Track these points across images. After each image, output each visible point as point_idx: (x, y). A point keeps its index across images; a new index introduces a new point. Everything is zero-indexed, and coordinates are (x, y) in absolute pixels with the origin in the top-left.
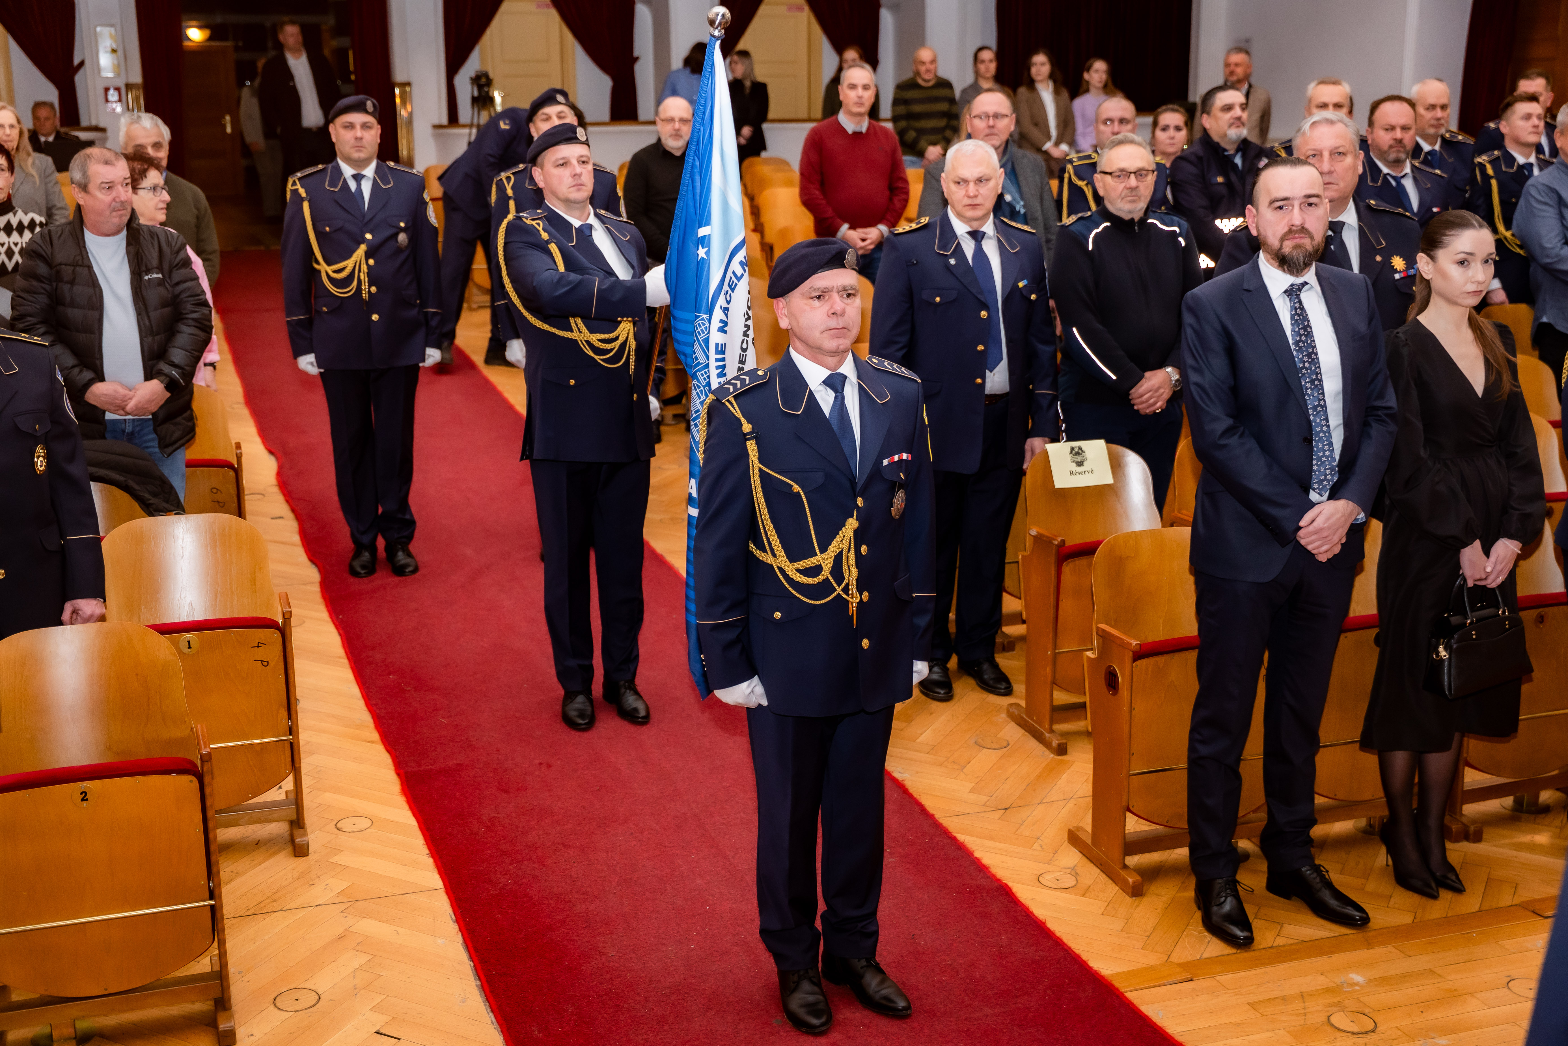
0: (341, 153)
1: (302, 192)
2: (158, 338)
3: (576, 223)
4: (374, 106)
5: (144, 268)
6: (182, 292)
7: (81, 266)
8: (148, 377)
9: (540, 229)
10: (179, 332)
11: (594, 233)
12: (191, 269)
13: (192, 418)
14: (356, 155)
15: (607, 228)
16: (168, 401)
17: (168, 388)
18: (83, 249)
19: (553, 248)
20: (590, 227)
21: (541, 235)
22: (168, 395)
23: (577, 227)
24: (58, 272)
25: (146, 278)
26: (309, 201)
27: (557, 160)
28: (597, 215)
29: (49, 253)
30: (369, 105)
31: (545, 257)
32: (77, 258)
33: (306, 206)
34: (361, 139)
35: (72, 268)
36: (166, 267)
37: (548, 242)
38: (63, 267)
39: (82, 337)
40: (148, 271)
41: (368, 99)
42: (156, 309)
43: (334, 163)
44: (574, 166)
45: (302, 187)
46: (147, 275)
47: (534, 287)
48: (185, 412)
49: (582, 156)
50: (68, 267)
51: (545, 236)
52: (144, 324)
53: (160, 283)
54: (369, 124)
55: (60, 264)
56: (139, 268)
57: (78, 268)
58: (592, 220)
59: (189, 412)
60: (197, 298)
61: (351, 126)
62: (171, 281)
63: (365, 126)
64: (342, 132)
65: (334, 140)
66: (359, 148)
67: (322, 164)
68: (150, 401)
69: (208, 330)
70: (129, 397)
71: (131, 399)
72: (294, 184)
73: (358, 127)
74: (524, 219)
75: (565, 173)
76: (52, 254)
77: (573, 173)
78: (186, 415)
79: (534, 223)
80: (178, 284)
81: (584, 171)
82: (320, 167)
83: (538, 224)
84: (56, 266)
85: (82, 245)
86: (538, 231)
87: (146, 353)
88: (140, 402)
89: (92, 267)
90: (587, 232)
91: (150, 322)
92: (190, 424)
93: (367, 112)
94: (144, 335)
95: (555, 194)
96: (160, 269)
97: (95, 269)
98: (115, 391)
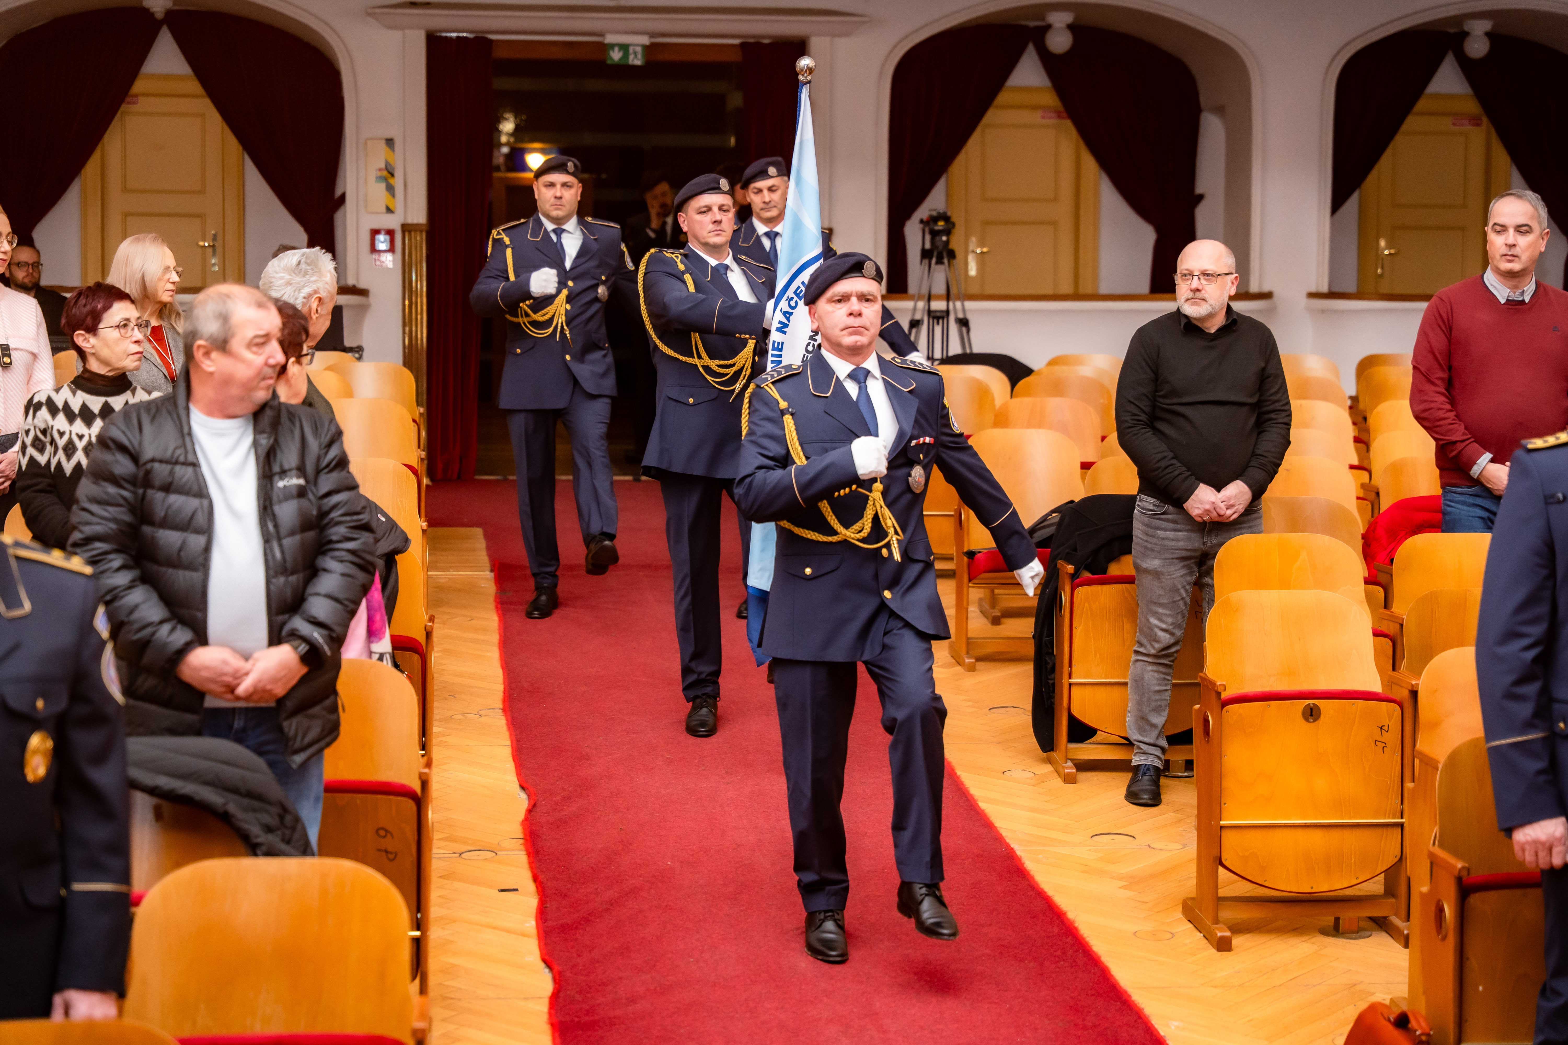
0: (542, 210)
1: (507, 240)
2: (293, 579)
3: (713, 262)
4: (575, 166)
5: (276, 468)
6: (334, 507)
7: (183, 464)
8: (275, 638)
9: (678, 261)
10: (325, 570)
11: (729, 274)
12: (348, 472)
13: (334, 709)
14: (555, 213)
15: (743, 270)
16: (303, 680)
17: (304, 659)
18: (187, 439)
19: (688, 278)
20: (727, 267)
21: (678, 266)
22: (305, 670)
23: (713, 266)
24: (148, 473)
25: (281, 484)
26: (512, 248)
27: (700, 208)
28: (735, 259)
29: (136, 443)
30: (570, 165)
31: (680, 284)
32: (178, 452)
33: (509, 252)
34: (561, 198)
35: (169, 467)
36: (310, 468)
37: (683, 273)
38: (157, 465)
39: (181, 578)
40: (283, 473)
41: (570, 160)
42: (292, 533)
43: (535, 216)
44: (715, 214)
45: (507, 236)
46: (282, 479)
47: (664, 304)
48: (327, 697)
49: (723, 205)
50: (164, 466)
51: (681, 267)
52: (274, 557)
53: (301, 493)
54: (569, 184)
55: (153, 460)
56: (270, 468)
57: (178, 468)
58: (729, 261)
59: (332, 698)
60: (355, 517)
61: (552, 185)
62: (317, 490)
63: (565, 185)
64: (543, 190)
65: (536, 197)
66: (558, 207)
67: (524, 218)
68: (275, 680)
69: (371, 568)
70: (244, 671)
71: (247, 674)
72: (499, 233)
73: (558, 186)
74: (664, 252)
75: (707, 218)
76: (140, 443)
77: (714, 220)
78: (328, 702)
79: (673, 256)
80: (328, 494)
81: (724, 219)
82: (522, 221)
83: (677, 257)
84: (145, 464)
85: (186, 430)
86: (676, 262)
87: (274, 606)
88: (260, 681)
89: (200, 467)
90: (723, 272)
91: (283, 552)
92: (333, 717)
93: (568, 173)
94: (271, 572)
95: (696, 238)
96: (301, 470)
97: (205, 469)
98: (225, 663)
